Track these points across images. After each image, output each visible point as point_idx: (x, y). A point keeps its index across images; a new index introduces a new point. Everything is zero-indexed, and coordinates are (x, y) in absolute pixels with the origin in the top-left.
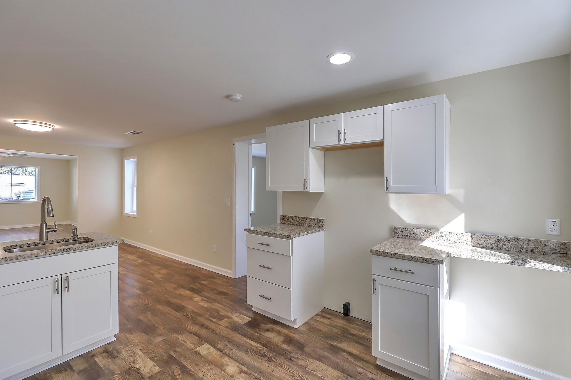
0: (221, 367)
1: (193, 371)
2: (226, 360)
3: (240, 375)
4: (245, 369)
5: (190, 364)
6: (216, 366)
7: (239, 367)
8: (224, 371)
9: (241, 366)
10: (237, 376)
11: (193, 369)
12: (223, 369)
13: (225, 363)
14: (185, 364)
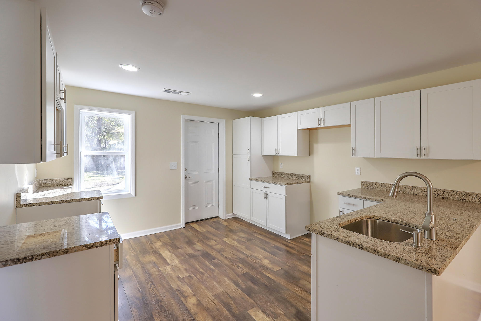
0: (199, 304)
1: (221, 305)
2: (193, 309)
3: (188, 295)
4: (182, 299)
5: (224, 312)
6: (203, 305)
7: (186, 301)
8: (198, 300)
9: (184, 302)
10: (191, 295)
11: (221, 307)
12: (198, 302)
13: (195, 307)
14: (228, 313)
